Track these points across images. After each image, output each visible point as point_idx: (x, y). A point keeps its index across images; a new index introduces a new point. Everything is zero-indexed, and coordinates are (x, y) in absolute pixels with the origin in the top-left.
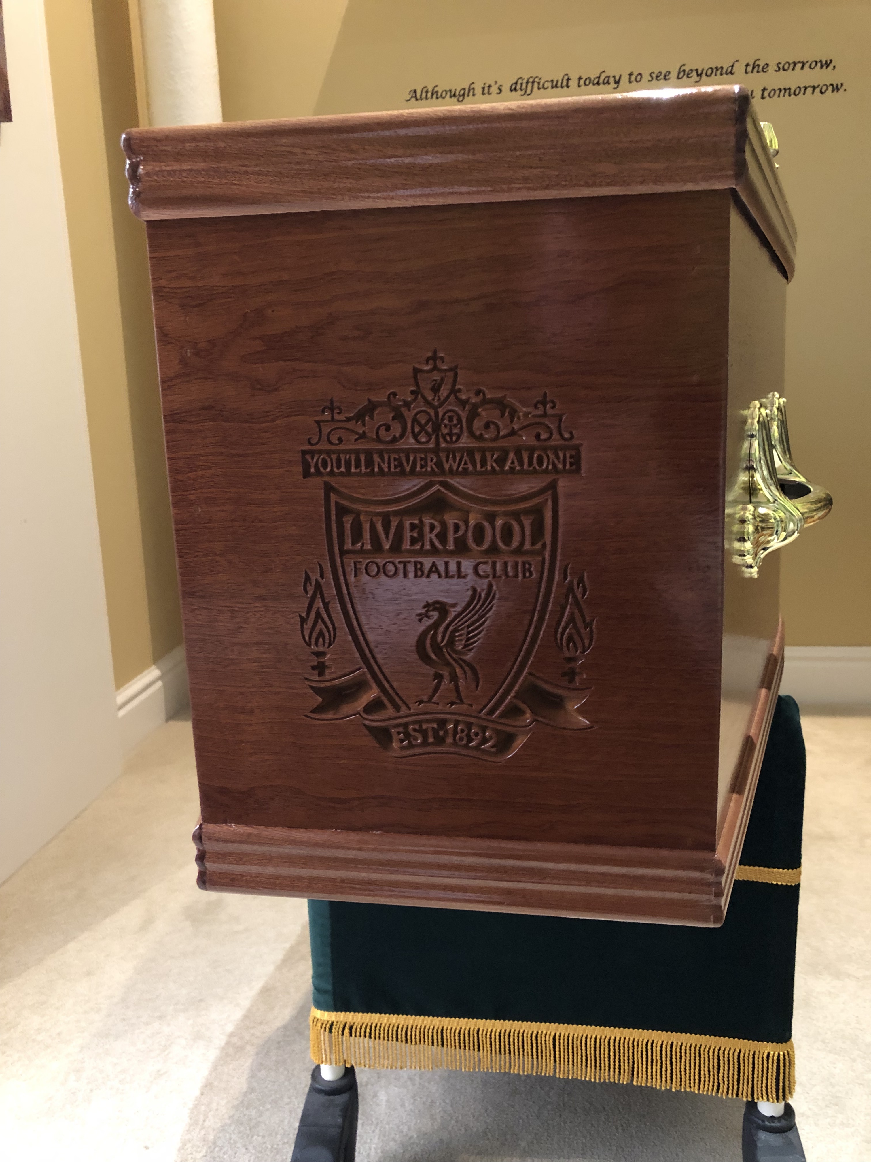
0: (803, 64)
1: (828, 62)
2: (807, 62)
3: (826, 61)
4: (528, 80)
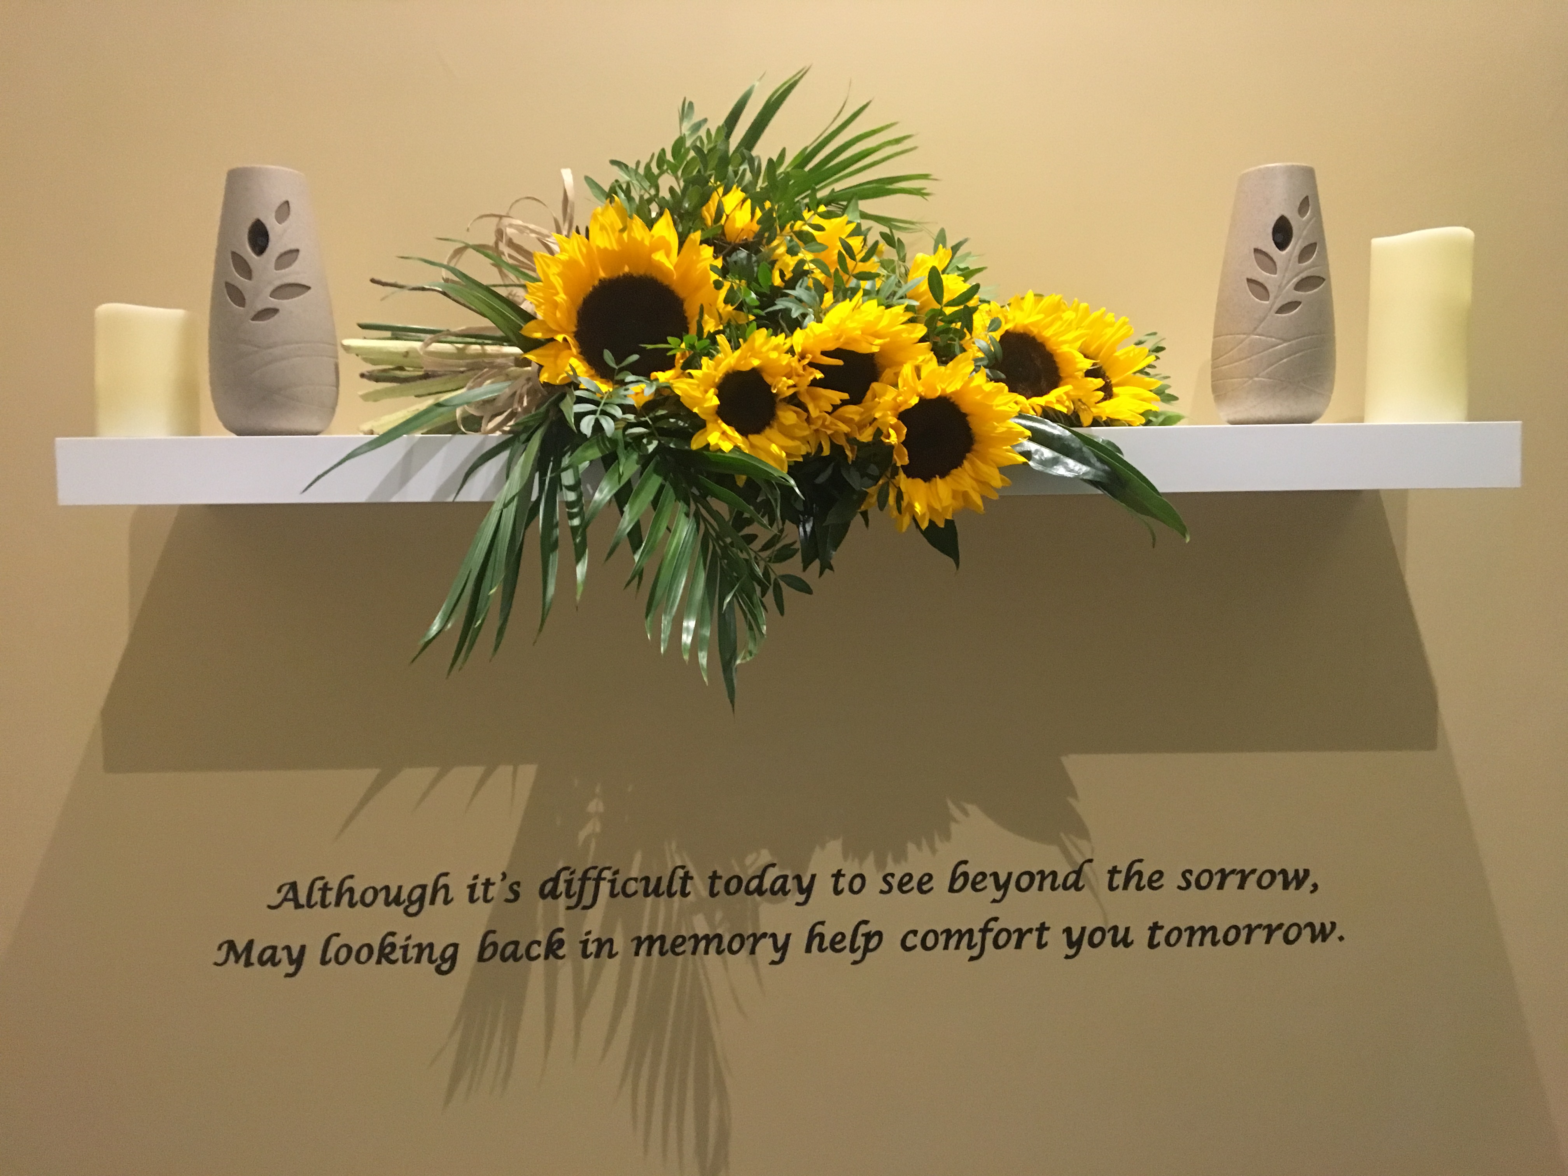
0: (1244, 877)
1: (1301, 874)
2: (1253, 871)
3: (1297, 871)
4: (586, 872)
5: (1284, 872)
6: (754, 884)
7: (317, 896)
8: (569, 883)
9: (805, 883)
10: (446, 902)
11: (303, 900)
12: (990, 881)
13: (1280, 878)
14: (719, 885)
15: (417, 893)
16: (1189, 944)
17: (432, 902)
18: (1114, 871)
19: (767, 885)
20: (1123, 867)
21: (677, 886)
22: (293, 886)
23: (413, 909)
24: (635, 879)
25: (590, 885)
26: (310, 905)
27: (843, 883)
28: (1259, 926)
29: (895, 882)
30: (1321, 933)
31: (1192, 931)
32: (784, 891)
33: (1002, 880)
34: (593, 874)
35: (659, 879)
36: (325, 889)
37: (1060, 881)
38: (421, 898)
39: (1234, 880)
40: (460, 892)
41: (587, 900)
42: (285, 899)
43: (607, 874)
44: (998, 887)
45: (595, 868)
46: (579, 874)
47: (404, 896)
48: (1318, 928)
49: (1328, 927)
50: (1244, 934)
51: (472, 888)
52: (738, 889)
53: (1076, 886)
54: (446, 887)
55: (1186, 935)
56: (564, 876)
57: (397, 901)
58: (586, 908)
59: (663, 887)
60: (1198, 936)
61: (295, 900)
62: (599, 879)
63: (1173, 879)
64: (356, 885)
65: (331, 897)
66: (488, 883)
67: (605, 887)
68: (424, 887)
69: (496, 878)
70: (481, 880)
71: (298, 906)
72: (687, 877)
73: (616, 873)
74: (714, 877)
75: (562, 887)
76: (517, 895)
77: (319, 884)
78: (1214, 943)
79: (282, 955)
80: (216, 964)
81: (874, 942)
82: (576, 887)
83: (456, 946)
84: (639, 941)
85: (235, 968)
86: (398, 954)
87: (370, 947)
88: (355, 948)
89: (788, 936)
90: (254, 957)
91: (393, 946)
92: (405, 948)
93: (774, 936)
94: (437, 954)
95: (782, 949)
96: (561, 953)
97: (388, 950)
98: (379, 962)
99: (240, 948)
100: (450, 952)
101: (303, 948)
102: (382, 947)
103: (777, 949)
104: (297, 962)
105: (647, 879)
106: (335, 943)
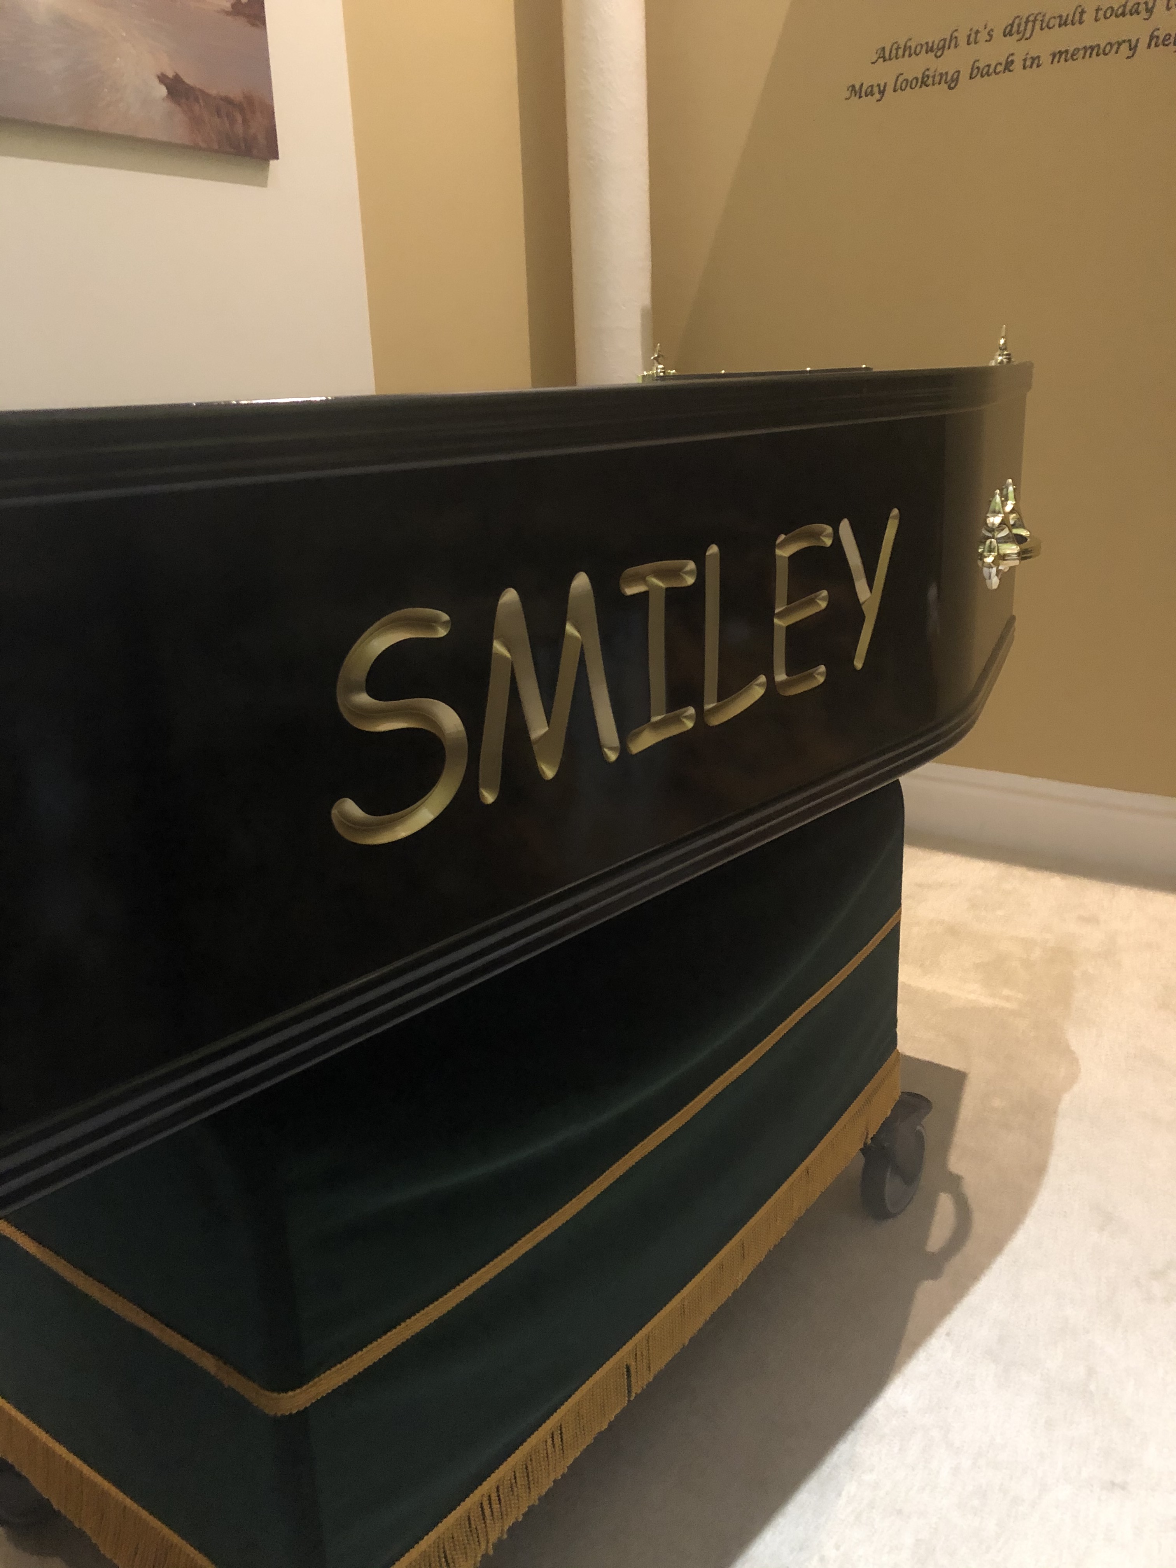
4: (1027, 18)
6: (1120, 11)
7: (894, 53)
8: (1019, 25)
10: (956, 47)
11: (887, 56)
14: (1101, 13)
15: (942, 44)
17: (949, 48)
19: (1127, 10)
21: (1077, 17)
22: (883, 49)
23: (939, 54)
24: (1054, 18)
25: (1030, 25)
26: (890, 59)
32: (1137, 12)
34: (1031, 18)
35: (1067, 16)
36: (898, 48)
40: (962, 41)
41: (1028, 35)
42: (879, 57)
43: (1040, 18)
45: (1033, 14)
46: (1024, 20)
47: (935, 46)
51: (969, 36)
52: (1111, 15)
54: (956, 38)
58: (1026, 39)
59: (1069, 21)
61: (884, 57)
62: (1034, 21)
64: (913, 44)
65: (900, 52)
66: (977, 32)
67: (1038, 24)
69: (981, 29)
70: (974, 31)
71: (885, 60)
72: (1083, 12)
73: (1044, 16)
74: (1098, 10)
75: (1015, 29)
76: (991, 36)
77: (895, 46)
79: (876, 90)
80: (846, 99)
82: (1022, 28)
83: (959, 72)
84: (1054, 55)
85: (854, 99)
86: (930, 81)
87: (917, 79)
88: (910, 80)
89: (1138, 40)
90: (863, 94)
91: (928, 77)
92: (934, 77)
93: (1130, 41)
94: (949, 78)
95: (1134, 49)
96: (1011, 68)
97: (926, 79)
98: (921, 87)
99: (857, 87)
100: (955, 76)
101: (886, 84)
102: (923, 78)
103: (1131, 49)
104: (882, 92)
105: (1060, 17)
106: (901, 79)
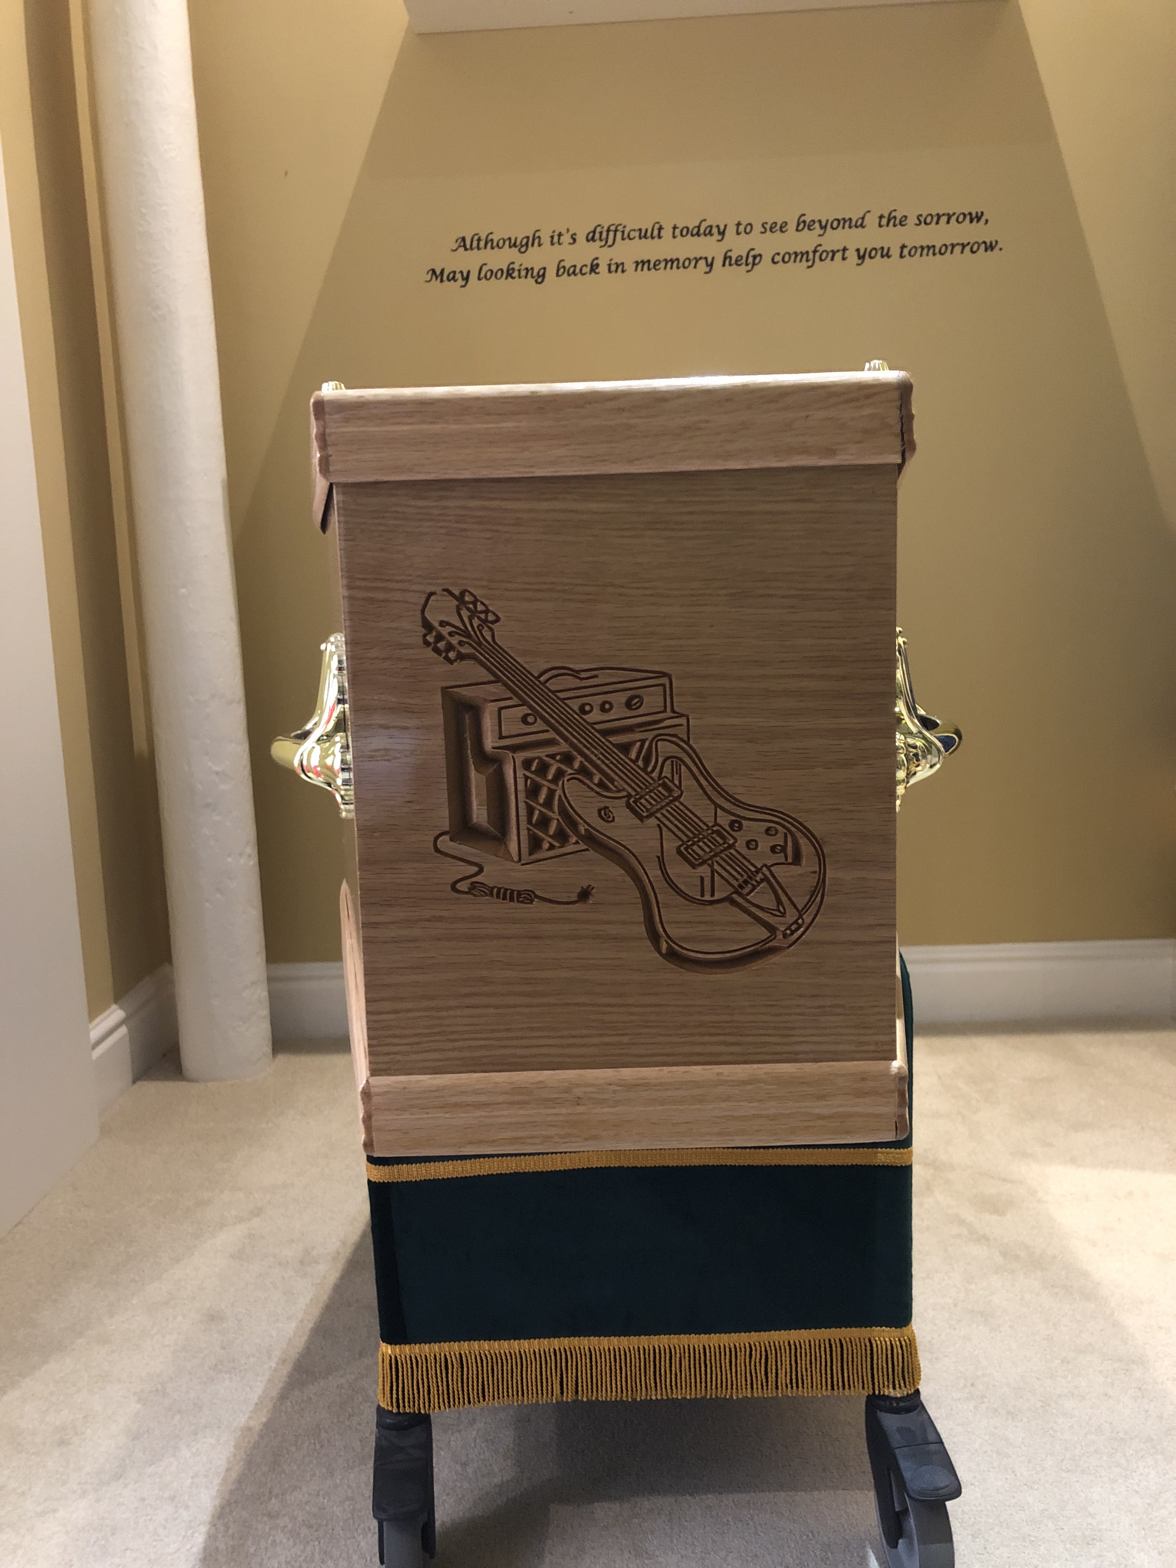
0: (949, 217)
1: (979, 214)
2: (954, 214)
3: (977, 213)
4: (609, 228)
5: (970, 214)
6: (695, 232)
7: (475, 244)
8: (601, 233)
9: (722, 228)
10: (540, 245)
11: (468, 246)
12: (817, 225)
13: (968, 218)
14: (677, 232)
15: (525, 241)
16: (921, 255)
17: (533, 245)
18: (881, 217)
19: (702, 231)
20: (886, 215)
21: (656, 232)
22: (464, 239)
23: (523, 249)
24: (634, 230)
25: (611, 234)
26: (471, 249)
27: (741, 228)
28: (958, 244)
29: (768, 227)
30: (990, 247)
31: (922, 248)
32: (711, 234)
33: (824, 224)
34: (613, 228)
35: (646, 231)
36: (479, 240)
37: (853, 223)
38: (527, 244)
39: (944, 219)
40: (546, 240)
41: (610, 242)
42: (459, 246)
43: (620, 228)
44: (821, 228)
45: (613, 225)
46: (605, 229)
47: (518, 243)
48: (988, 244)
49: (994, 244)
50: (950, 248)
51: (552, 237)
52: (687, 233)
53: (862, 226)
54: (539, 237)
55: (919, 250)
56: (599, 230)
57: (515, 245)
58: (610, 246)
59: (649, 234)
60: (925, 251)
61: (465, 246)
62: (616, 231)
63: (912, 220)
64: (496, 238)
65: (482, 244)
66: (560, 235)
67: (619, 234)
68: (528, 238)
69: (564, 231)
70: (557, 233)
71: (466, 249)
72: (660, 229)
73: (625, 227)
74: (675, 228)
75: (597, 236)
76: (574, 240)
77: (476, 238)
78: (934, 254)
79: (458, 276)
80: (427, 281)
81: (757, 260)
82: (604, 235)
83: (545, 269)
84: (637, 263)
85: (436, 283)
86: (516, 274)
87: (502, 270)
88: (495, 271)
89: (713, 258)
90: (445, 278)
91: (513, 269)
92: (519, 270)
93: (706, 259)
94: (535, 274)
95: (711, 265)
96: (597, 271)
97: (511, 272)
98: (506, 278)
99: (438, 273)
100: (541, 272)
101: (469, 272)
102: (508, 271)
103: (707, 265)
104: (466, 279)
105: (640, 230)
106: (485, 269)
